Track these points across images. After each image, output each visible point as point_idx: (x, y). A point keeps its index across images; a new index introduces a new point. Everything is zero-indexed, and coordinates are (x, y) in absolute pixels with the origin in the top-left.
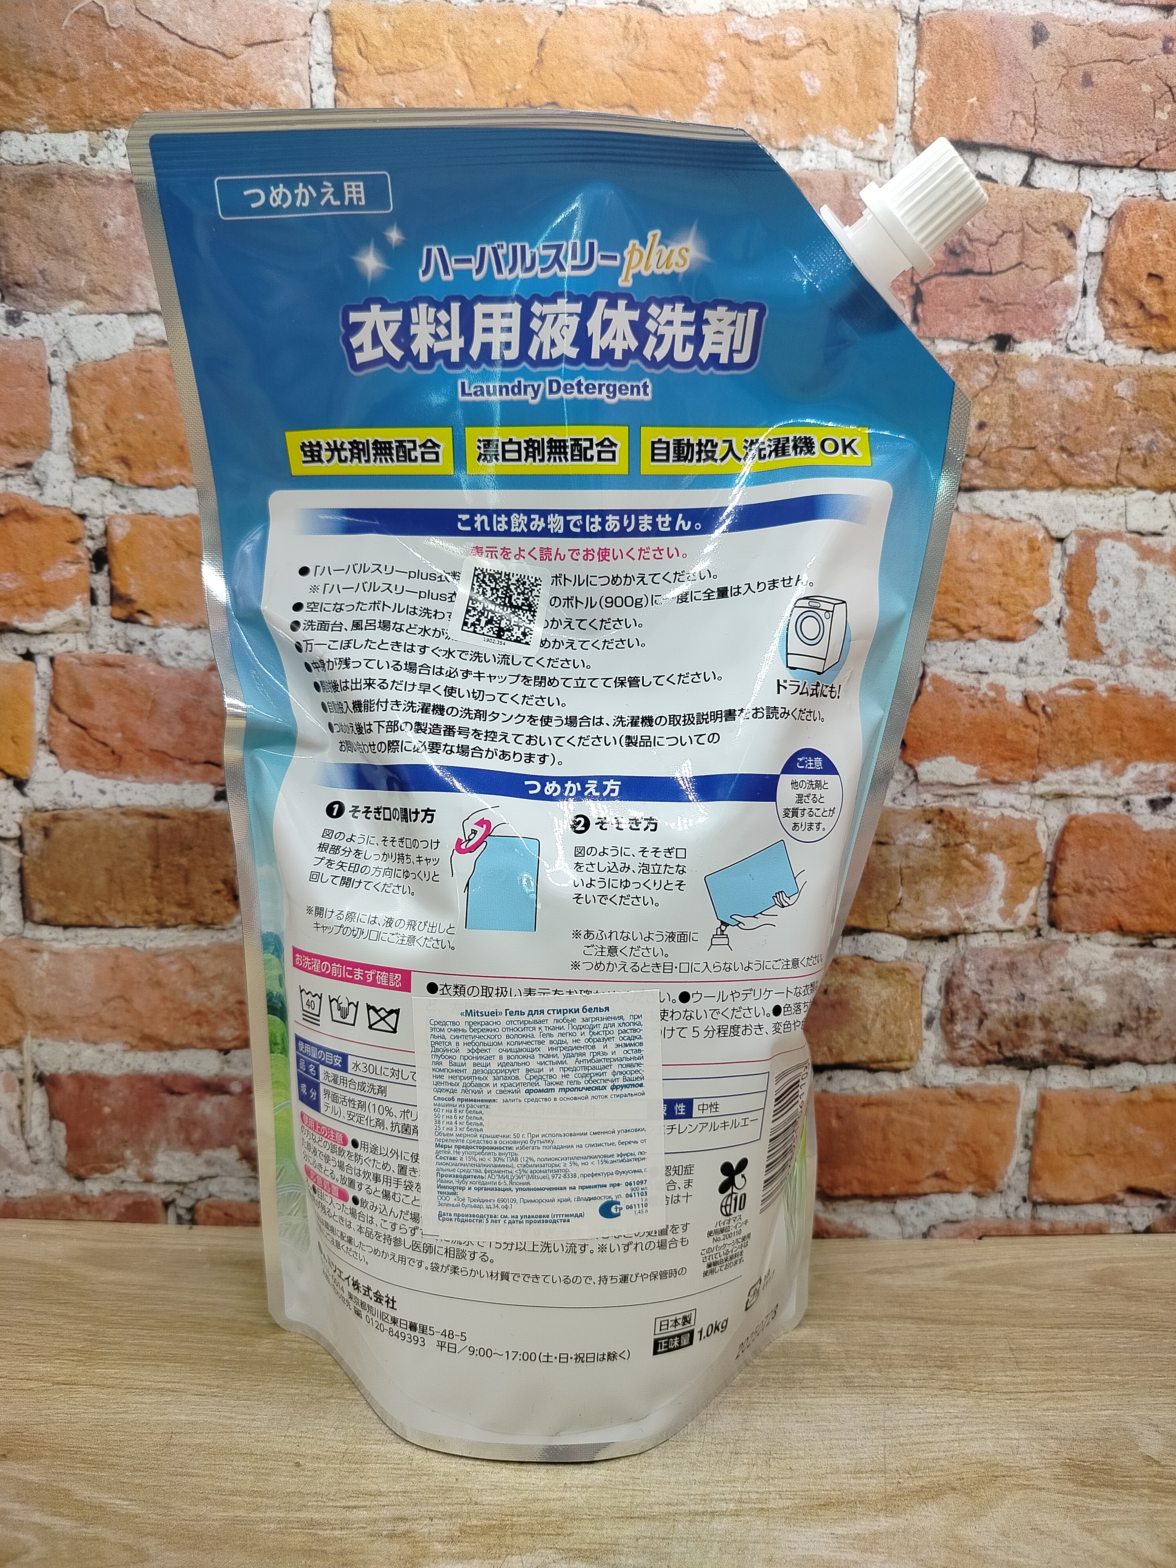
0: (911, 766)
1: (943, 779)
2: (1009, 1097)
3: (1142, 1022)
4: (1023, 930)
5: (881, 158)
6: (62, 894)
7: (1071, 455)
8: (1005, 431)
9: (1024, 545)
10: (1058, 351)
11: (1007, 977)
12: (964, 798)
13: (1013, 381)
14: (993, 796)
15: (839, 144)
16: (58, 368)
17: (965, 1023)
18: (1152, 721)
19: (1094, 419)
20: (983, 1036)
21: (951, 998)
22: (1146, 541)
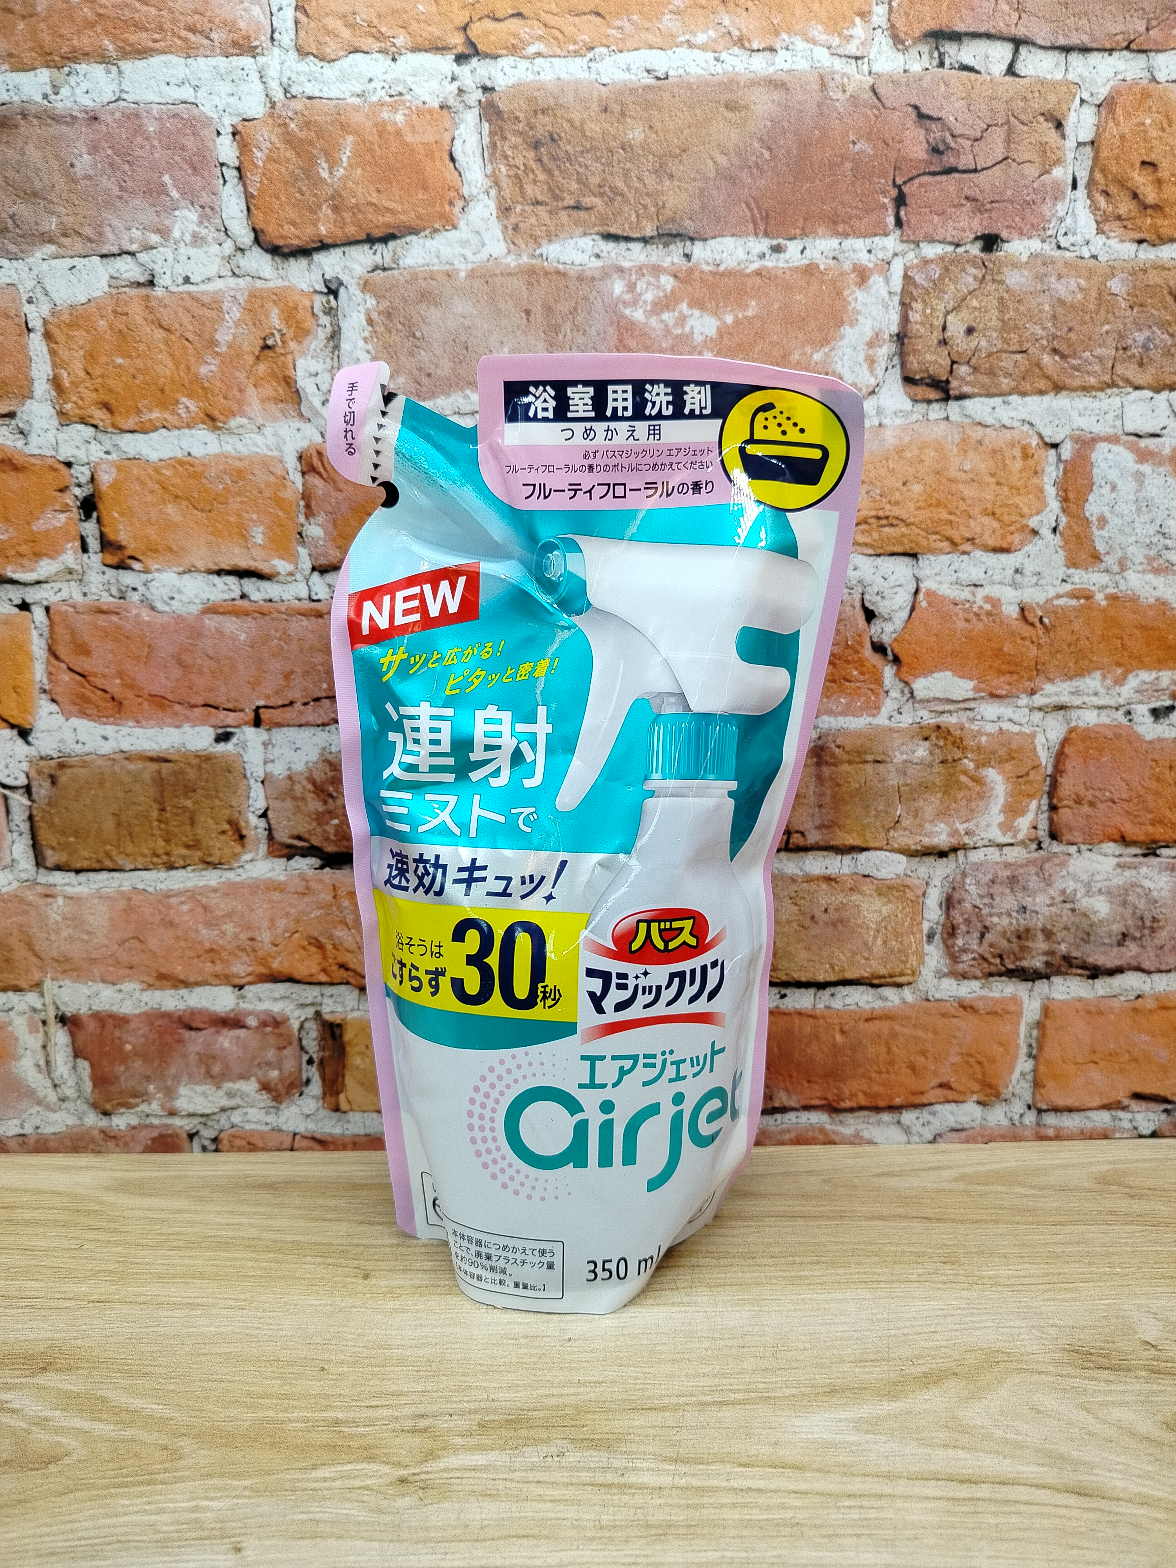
0: (907, 683)
1: (939, 695)
2: (1013, 1008)
3: (1146, 932)
4: (1023, 843)
5: (859, 54)
6: (72, 839)
7: (1063, 357)
8: (994, 335)
9: (1017, 452)
10: (1048, 249)
11: (1008, 891)
12: (961, 713)
13: (1002, 282)
14: (990, 710)
15: (814, 42)
16: (35, 315)
17: (967, 937)
18: (1153, 629)
19: (1087, 318)
20: (985, 949)
21: (952, 913)
22: (1143, 443)
